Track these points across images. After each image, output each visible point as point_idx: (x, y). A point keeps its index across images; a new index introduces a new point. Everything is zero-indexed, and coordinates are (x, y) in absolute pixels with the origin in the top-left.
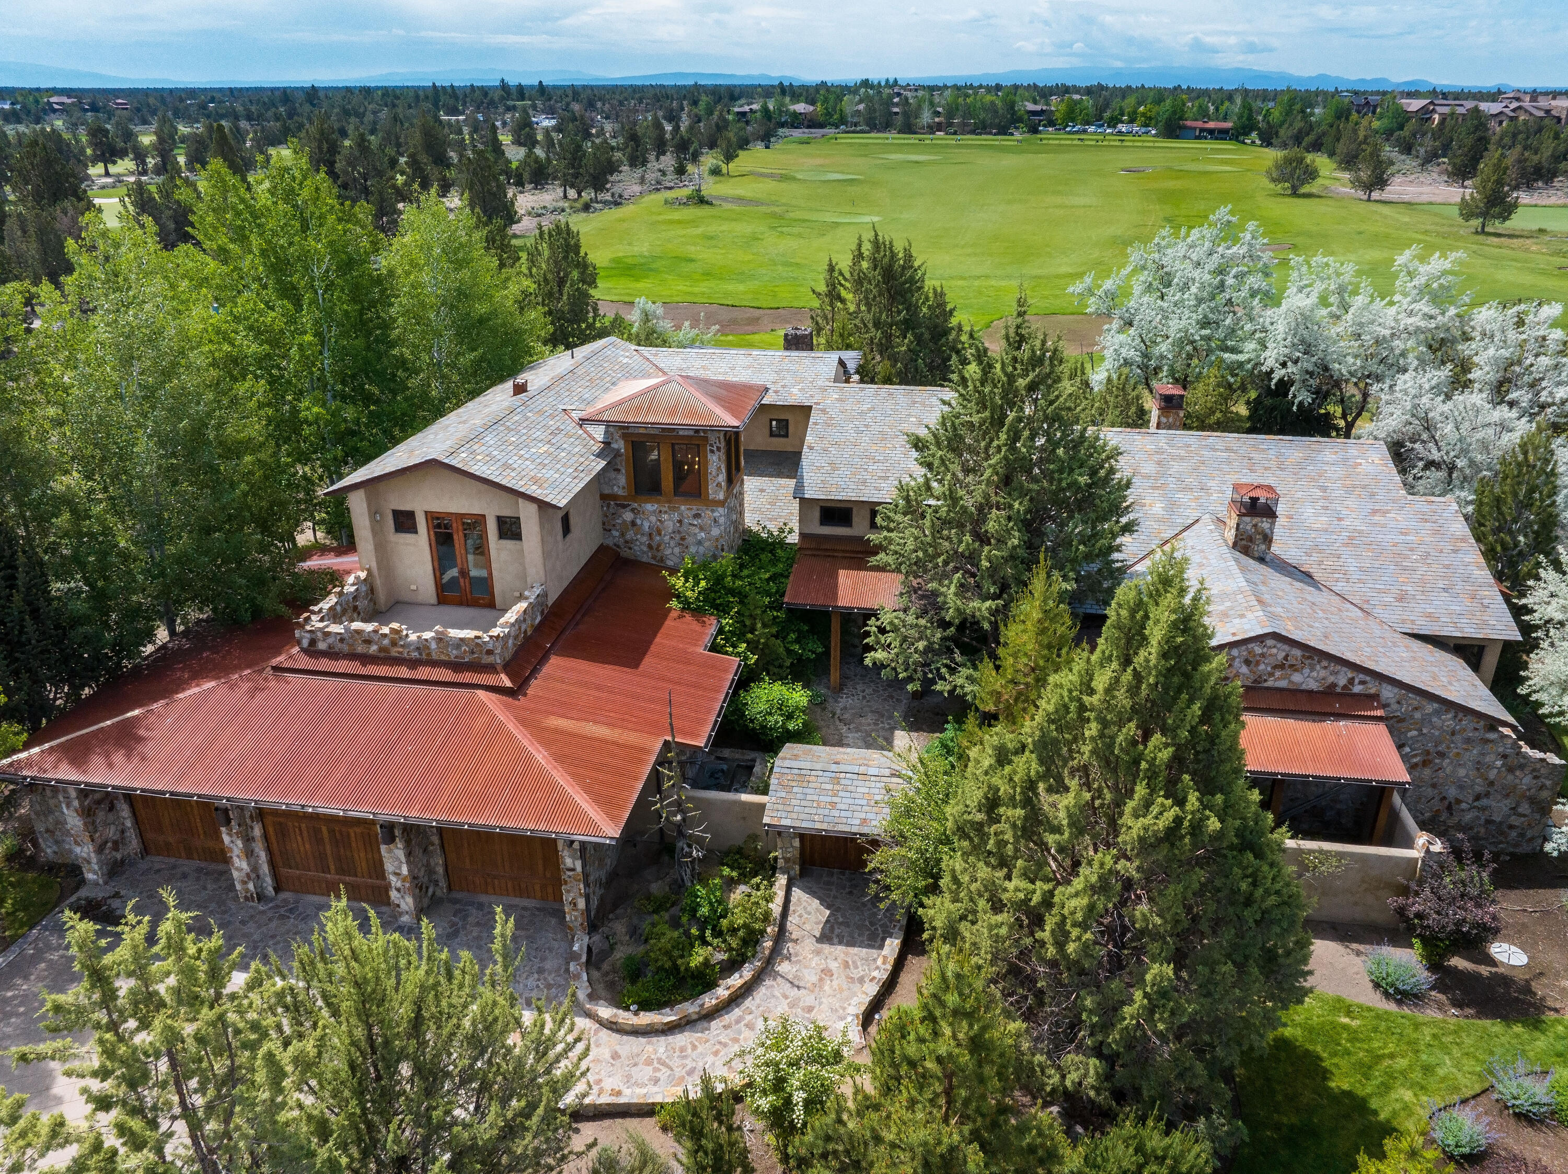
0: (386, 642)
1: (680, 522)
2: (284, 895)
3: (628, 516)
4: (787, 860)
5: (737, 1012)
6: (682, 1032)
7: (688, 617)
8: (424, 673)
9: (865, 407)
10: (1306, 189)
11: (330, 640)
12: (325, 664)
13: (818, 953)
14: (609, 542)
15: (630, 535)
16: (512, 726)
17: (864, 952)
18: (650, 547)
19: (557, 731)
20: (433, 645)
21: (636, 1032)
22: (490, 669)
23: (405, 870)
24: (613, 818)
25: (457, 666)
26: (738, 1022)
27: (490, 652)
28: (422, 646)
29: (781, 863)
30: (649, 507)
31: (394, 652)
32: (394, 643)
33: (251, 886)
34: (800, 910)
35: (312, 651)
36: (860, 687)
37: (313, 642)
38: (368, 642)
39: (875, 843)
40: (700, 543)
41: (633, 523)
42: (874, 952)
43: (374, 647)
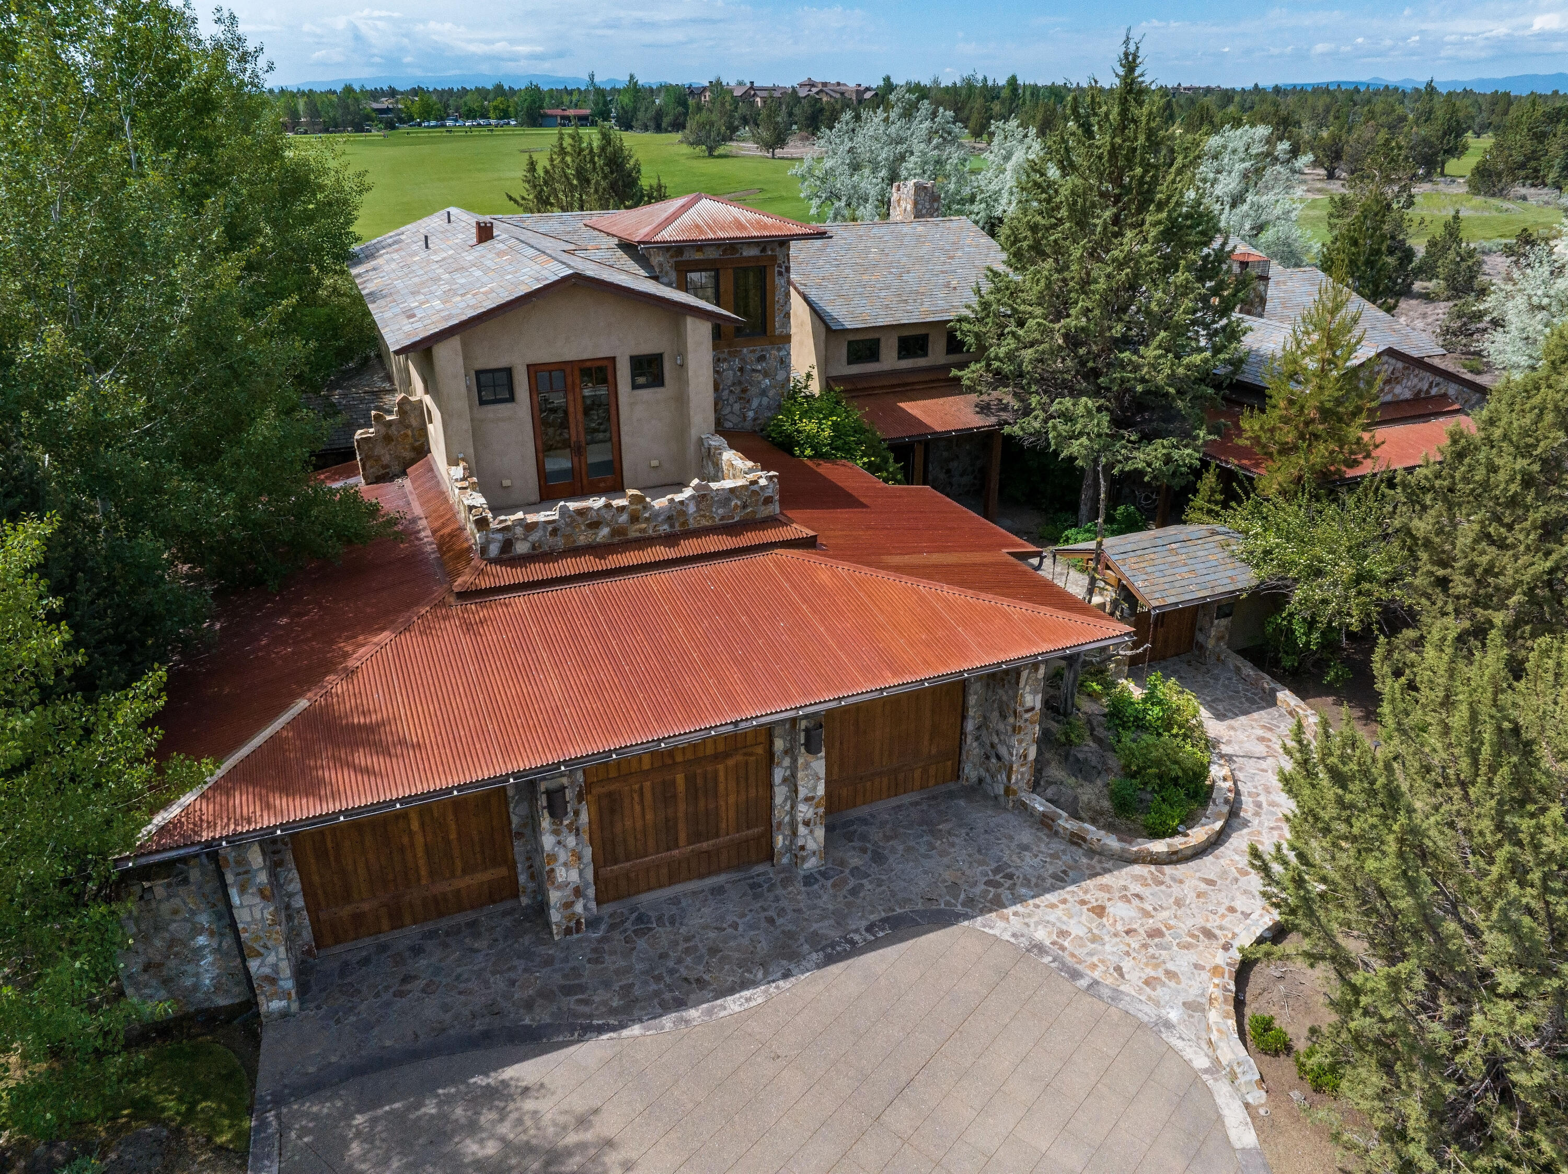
0: (624, 518)
1: (741, 369)
8: (689, 547)
10: (721, 150)
11: (535, 536)
12: (538, 571)
20: (692, 508)
21: (1196, 853)
22: (771, 522)
23: (821, 790)
27: (768, 500)
28: (677, 512)
31: (633, 533)
32: (634, 518)
35: (507, 560)
37: (507, 545)
38: (595, 525)
40: (763, 393)
42: (1272, 711)
43: (605, 531)
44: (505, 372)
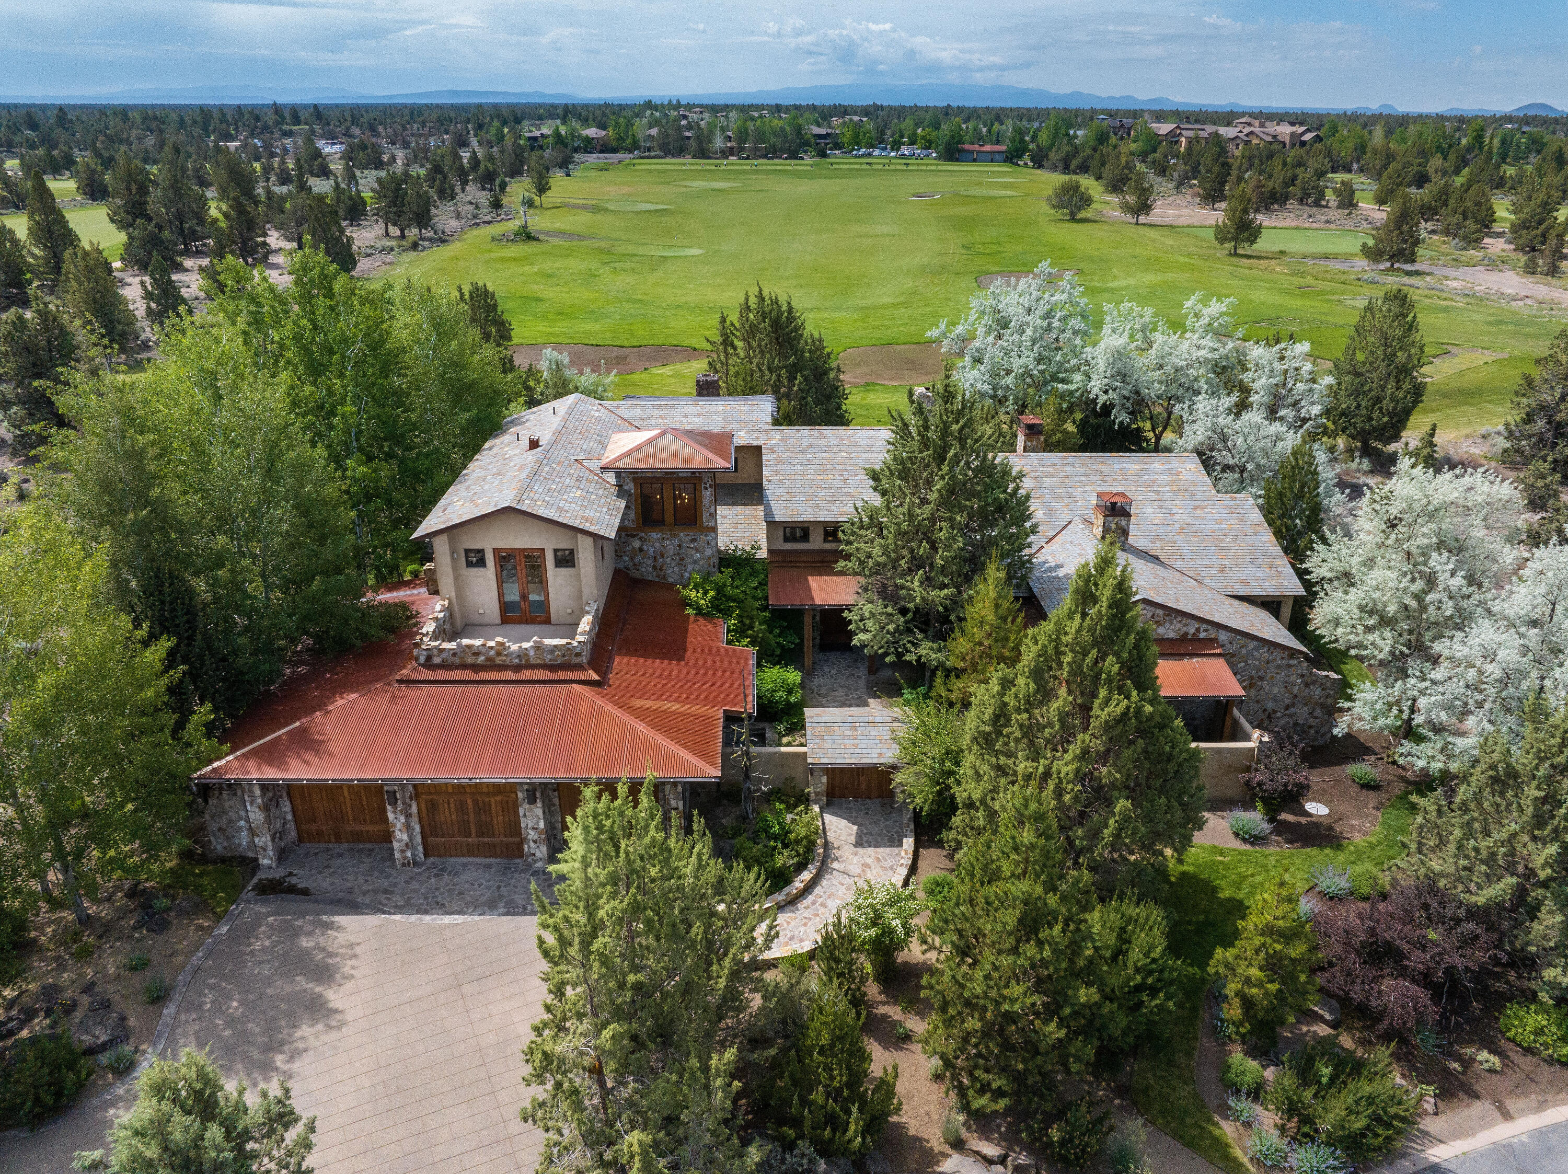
0: (492, 653)
1: (680, 546)
2: (431, 860)
3: (637, 544)
4: (817, 794)
5: (811, 898)
7: (702, 621)
8: (526, 674)
10: (1082, 215)
11: (444, 655)
12: (441, 675)
13: (856, 854)
14: (621, 566)
15: (638, 559)
16: (610, 708)
17: (888, 850)
18: (654, 567)
19: (643, 709)
20: (532, 653)
22: (579, 667)
23: (542, 825)
24: (712, 764)
25: (552, 668)
27: (578, 655)
28: (522, 654)
29: (813, 796)
30: (654, 535)
31: (498, 661)
32: (499, 654)
33: (409, 854)
34: (833, 828)
35: (429, 664)
37: (429, 658)
38: (477, 654)
40: (695, 562)
41: (641, 549)
42: (896, 850)
43: (482, 658)
44: (481, 552)
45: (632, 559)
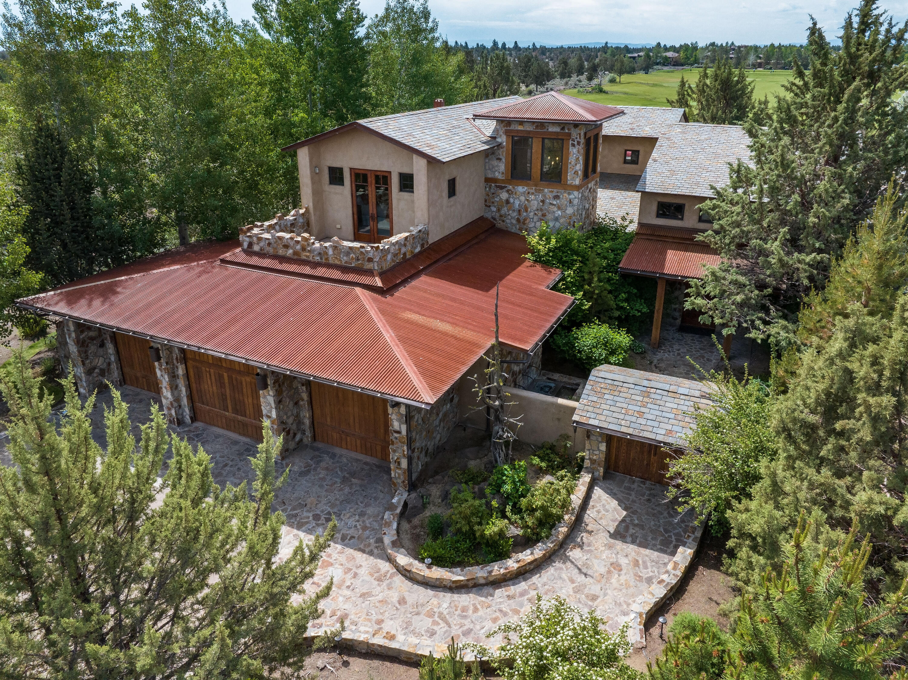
0: (298, 247)
1: (543, 201)
2: (198, 424)
3: (504, 196)
4: (593, 461)
5: (523, 585)
6: (468, 593)
7: (538, 267)
8: (321, 272)
9: (703, 138)
12: (255, 260)
13: (610, 547)
14: (488, 215)
15: (504, 210)
16: (373, 312)
17: (655, 555)
18: (518, 220)
19: (408, 321)
20: (331, 252)
21: (426, 583)
22: (370, 273)
23: (274, 414)
24: (433, 389)
25: (345, 269)
26: (522, 594)
27: (370, 260)
28: (323, 252)
29: (587, 463)
30: (521, 189)
31: (304, 256)
32: (304, 249)
33: (173, 412)
34: (599, 506)
35: (249, 252)
36: (676, 347)
37: (250, 245)
38: (286, 247)
39: (679, 452)
40: (557, 219)
41: (508, 202)
42: (665, 558)
43: (290, 251)
44: (341, 170)
45: (499, 210)
